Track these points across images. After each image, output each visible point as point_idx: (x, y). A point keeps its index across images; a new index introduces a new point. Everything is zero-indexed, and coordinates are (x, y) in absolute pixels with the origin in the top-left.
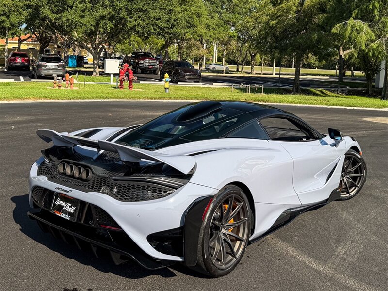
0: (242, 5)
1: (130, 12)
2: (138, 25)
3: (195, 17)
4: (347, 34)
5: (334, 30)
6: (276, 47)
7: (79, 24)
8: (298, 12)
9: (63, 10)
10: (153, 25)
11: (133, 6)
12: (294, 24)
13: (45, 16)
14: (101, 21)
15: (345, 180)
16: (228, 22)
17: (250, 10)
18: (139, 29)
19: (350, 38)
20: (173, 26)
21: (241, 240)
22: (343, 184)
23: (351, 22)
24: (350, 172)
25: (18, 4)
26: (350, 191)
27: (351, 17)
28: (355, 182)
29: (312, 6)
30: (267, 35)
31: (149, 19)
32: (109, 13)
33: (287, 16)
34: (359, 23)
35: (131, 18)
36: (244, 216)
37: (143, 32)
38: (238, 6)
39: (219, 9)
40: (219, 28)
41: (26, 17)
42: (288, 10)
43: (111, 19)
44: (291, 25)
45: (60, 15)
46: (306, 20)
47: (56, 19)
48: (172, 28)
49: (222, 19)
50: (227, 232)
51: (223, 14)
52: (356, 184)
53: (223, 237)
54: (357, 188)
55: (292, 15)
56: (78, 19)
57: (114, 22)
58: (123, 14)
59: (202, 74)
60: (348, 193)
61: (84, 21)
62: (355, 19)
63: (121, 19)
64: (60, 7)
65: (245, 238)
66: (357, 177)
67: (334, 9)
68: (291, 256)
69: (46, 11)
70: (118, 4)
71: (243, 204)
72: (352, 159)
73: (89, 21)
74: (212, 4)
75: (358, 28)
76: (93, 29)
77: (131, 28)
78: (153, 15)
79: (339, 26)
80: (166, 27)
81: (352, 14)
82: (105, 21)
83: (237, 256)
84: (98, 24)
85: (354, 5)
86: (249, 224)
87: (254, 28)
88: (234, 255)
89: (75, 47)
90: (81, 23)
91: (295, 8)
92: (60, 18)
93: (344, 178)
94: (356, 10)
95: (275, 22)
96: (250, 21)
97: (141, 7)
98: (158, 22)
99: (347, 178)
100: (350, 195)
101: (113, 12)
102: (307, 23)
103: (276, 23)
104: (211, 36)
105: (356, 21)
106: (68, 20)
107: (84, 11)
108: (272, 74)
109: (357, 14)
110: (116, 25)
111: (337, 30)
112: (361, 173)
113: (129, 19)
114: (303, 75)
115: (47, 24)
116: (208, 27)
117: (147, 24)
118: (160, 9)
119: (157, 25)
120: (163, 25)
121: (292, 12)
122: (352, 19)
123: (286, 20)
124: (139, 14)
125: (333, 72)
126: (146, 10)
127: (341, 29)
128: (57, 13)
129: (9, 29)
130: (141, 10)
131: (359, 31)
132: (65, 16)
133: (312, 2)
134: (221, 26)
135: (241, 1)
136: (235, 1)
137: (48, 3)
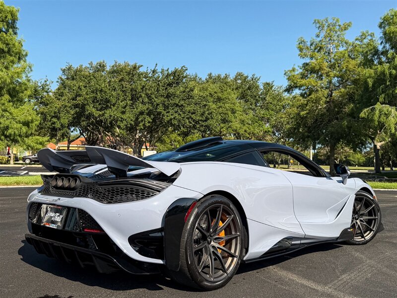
0: (275, 102)
1: (166, 107)
2: (174, 118)
3: (229, 113)
4: (376, 118)
5: (362, 115)
6: (308, 137)
7: (120, 119)
8: (326, 102)
9: (107, 107)
10: (188, 118)
11: (170, 101)
12: (325, 114)
13: (90, 113)
14: (140, 116)
15: (359, 223)
16: (262, 119)
17: (284, 107)
18: (176, 122)
19: (379, 122)
20: (207, 119)
21: (233, 256)
22: (357, 227)
23: (378, 106)
24: (362, 215)
25: (67, 104)
26: (365, 235)
27: (378, 101)
28: (370, 225)
29: (340, 96)
30: (298, 125)
31: (184, 113)
32: (147, 109)
33: (317, 107)
34: (386, 108)
35: (168, 112)
36: (236, 231)
37: (179, 125)
38: (271, 103)
39: (253, 107)
40: (254, 124)
41: (72, 115)
42: (317, 101)
43: (149, 114)
44: (322, 115)
45: (103, 112)
46: (336, 109)
47: (100, 116)
48: (206, 121)
49: (257, 116)
50: (217, 245)
51: (258, 111)
52: (372, 227)
53: (212, 250)
54: (372, 232)
55: (322, 105)
56: (119, 115)
57: (152, 116)
58: (160, 109)
60: (363, 237)
61: (124, 117)
62: (382, 104)
63: (159, 113)
64: (104, 104)
65: (237, 254)
66: (372, 220)
67: (362, 97)
68: (289, 279)
69: (91, 109)
70: (156, 99)
71: (234, 217)
72: (363, 200)
73: (129, 117)
74: (247, 102)
75: (387, 112)
76: (133, 123)
77: (168, 122)
78: (188, 108)
79: (367, 111)
80: (201, 120)
81: (379, 99)
82: (143, 116)
83: (228, 272)
84: (137, 119)
85: (381, 91)
86: (242, 240)
87: (288, 123)
88: (225, 271)
89: (120, 147)
90: (122, 118)
91: (324, 99)
92: (103, 115)
93: (358, 221)
94: (383, 95)
95: (305, 112)
96: (284, 116)
97: (177, 102)
98: (193, 116)
99: (361, 221)
100: (365, 239)
101: (151, 108)
102: (338, 113)
103: (307, 113)
104: (245, 131)
105: (384, 105)
106: (111, 116)
107: (125, 107)
109: (384, 99)
110: (154, 120)
111: (365, 114)
112: (375, 216)
113: (165, 114)
115: (92, 121)
116: (242, 122)
117: (183, 118)
118: (196, 104)
119: (192, 119)
120: (198, 118)
121: (321, 102)
122: (379, 103)
123: (316, 110)
124: (176, 109)
126: (182, 105)
127: (369, 114)
128: (101, 110)
129: (60, 130)
130: (177, 105)
131: (387, 115)
132: (108, 113)
133: (341, 92)
134: (256, 122)
135: (274, 98)
136: (268, 98)
137: (93, 102)
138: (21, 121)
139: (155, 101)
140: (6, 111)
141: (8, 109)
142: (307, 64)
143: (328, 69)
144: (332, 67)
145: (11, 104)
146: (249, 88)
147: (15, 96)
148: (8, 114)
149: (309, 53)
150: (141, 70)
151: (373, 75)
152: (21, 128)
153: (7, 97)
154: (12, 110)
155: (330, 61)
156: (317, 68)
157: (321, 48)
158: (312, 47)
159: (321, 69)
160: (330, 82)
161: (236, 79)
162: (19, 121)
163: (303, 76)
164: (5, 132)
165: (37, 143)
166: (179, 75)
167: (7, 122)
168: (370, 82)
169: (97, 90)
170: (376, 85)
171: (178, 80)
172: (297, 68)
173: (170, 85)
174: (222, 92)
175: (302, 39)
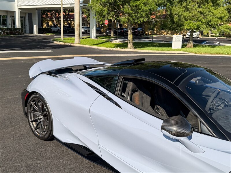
138: (218, 17)
140: (210, 12)
141: (211, 11)
145: (213, 7)
147: (215, 3)
148: (211, 14)
152: (218, 21)
153: (211, 4)
154: (214, 11)
162: (217, 17)
164: (209, 23)
165: (226, 29)
167: (211, 18)
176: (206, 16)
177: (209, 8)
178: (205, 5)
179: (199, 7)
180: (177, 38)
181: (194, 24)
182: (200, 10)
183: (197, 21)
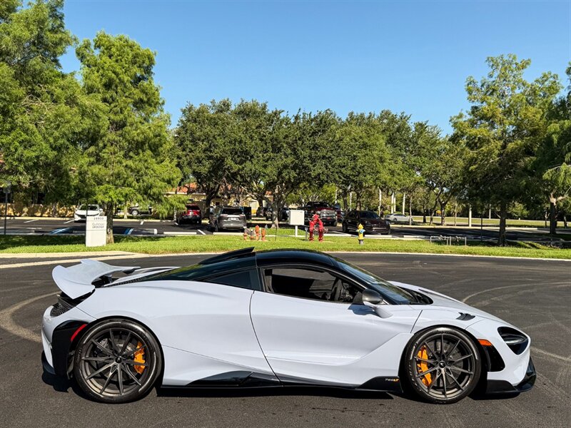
0: (429, 147)
1: (313, 161)
2: (322, 173)
3: (377, 161)
4: (561, 180)
5: (546, 176)
6: (477, 195)
7: (262, 174)
8: (500, 155)
9: (246, 160)
10: (337, 173)
11: (316, 153)
12: (497, 169)
14: (284, 170)
16: (412, 167)
17: (439, 152)
20: (359, 173)
23: (564, 167)
27: (564, 161)
29: (516, 148)
30: (465, 181)
31: (333, 167)
32: (292, 162)
33: (488, 160)
35: (315, 166)
37: (327, 181)
38: (424, 148)
42: (490, 153)
43: (294, 168)
44: (493, 170)
45: (243, 165)
46: (510, 163)
48: (357, 176)
49: (407, 164)
51: (407, 158)
55: (494, 159)
56: (261, 169)
57: (297, 170)
58: (307, 162)
59: (391, 226)
61: (268, 171)
62: (568, 163)
63: (305, 168)
64: (243, 157)
67: (544, 153)
69: (230, 162)
73: (271, 171)
77: (315, 177)
78: (337, 162)
79: (551, 172)
80: (352, 175)
81: (564, 158)
82: (288, 170)
84: (280, 173)
85: (567, 148)
87: (445, 172)
91: (497, 152)
92: (243, 169)
94: (569, 154)
95: (475, 167)
96: (440, 164)
97: (325, 154)
98: (343, 170)
101: (297, 161)
102: (511, 167)
103: (477, 168)
105: (570, 165)
108: (468, 225)
109: (570, 158)
110: (299, 174)
111: (549, 176)
113: (312, 168)
114: (510, 226)
116: (392, 172)
117: (332, 172)
119: (342, 173)
120: (349, 172)
121: (493, 155)
122: (564, 163)
123: (487, 164)
124: (323, 162)
125: (542, 223)
126: (330, 157)
127: (553, 175)
128: (241, 163)
130: (324, 157)
132: (248, 165)
133: (517, 144)
134: (406, 171)
135: (427, 142)
136: (420, 142)
137: (231, 153)
138: (166, 179)
139: (301, 154)
140: (149, 168)
141: (151, 166)
142: (476, 108)
143: (501, 116)
144: (507, 113)
145: (154, 160)
146: (398, 130)
147: (155, 151)
148: (152, 172)
149: (480, 96)
150: (282, 116)
151: (559, 130)
153: (149, 152)
154: (156, 167)
155: (504, 106)
156: (490, 115)
157: (494, 90)
158: (483, 89)
159: (493, 116)
160: (504, 132)
161: (382, 118)
162: (163, 179)
163: (473, 124)
165: (179, 202)
166: (325, 122)
167: (151, 180)
168: (555, 138)
169: (235, 140)
170: (561, 142)
171: (324, 127)
172: (465, 114)
173: (314, 133)
174: (369, 137)
175: (472, 79)
176: (142, 176)
177: (146, 161)
178: (138, 154)
179: (126, 156)
180: (95, 223)
181: (118, 191)
182: (130, 163)
183: (123, 185)
